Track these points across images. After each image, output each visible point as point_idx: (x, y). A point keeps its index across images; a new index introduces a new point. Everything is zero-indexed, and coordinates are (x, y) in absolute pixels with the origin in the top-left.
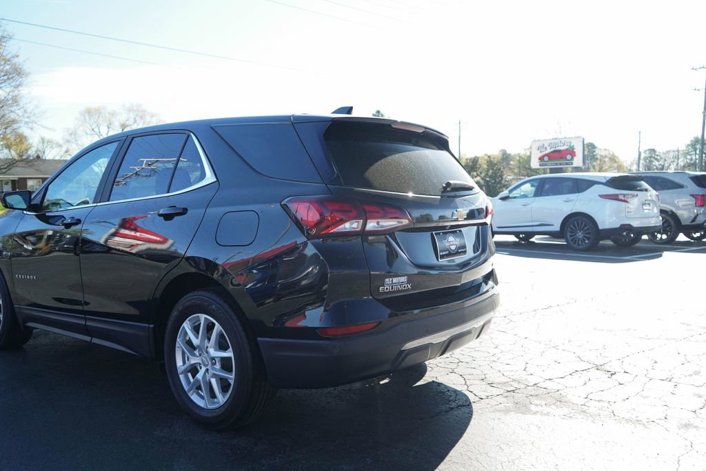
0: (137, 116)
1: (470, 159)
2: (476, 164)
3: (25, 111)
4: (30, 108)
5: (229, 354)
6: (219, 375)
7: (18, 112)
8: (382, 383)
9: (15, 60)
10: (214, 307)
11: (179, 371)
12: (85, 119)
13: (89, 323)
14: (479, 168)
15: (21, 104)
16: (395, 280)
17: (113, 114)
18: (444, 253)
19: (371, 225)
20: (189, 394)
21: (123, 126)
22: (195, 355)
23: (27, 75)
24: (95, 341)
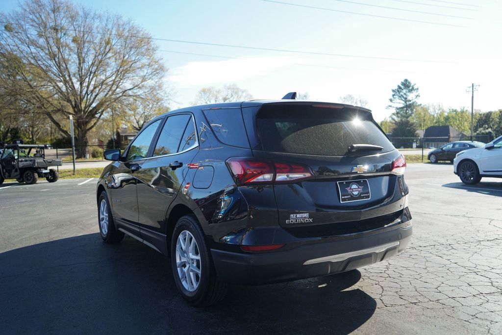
0: (233, 92)
1: (484, 114)
2: (489, 118)
3: (166, 93)
4: (168, 91)
5: (198, 258)
6: (195, 271)
7: (161, 93)
8: (319, 286)
9: (160, 62)
10: (191, 226)
11: (178, 265)
12: (201, 95)
13: (141, 231)
14: (492, 121)
15: (164, 88)
16: (298, 216)
17: (218, 92)
18: (346, 197)
19: (281, 177)
20: (182, 281)
21: (225, 99)
22: (184, 257)
23: (167, 71)
24: (145, 242)
